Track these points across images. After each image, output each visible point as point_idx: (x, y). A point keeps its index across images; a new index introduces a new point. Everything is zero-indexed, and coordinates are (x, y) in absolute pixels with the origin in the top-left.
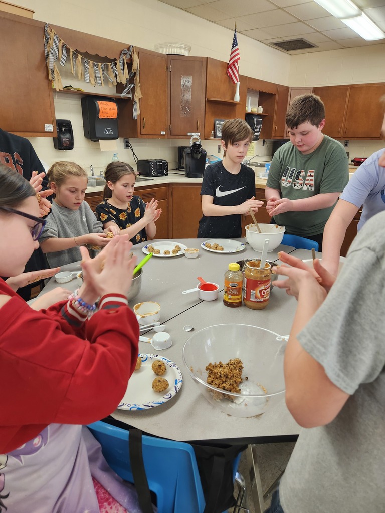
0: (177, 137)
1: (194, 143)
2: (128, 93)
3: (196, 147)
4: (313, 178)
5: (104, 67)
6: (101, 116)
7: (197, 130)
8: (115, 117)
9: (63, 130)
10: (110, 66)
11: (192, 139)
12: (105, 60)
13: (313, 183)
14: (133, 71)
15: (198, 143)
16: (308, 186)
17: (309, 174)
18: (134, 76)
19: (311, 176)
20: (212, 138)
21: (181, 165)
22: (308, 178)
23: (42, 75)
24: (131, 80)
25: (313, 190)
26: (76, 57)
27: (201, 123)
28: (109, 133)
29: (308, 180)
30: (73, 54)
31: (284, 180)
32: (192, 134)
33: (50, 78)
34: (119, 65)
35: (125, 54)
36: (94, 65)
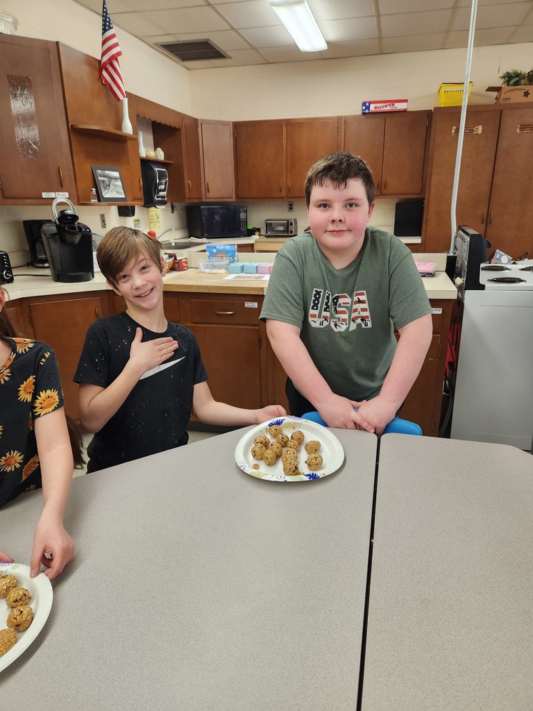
0: (20, 201)
1: (62, 212)
3: (67, 221)
4: (366, 306)
7: (61, 187)
11: (55, 203)
13: (367, 314)
15: (69, 212)
16: (359, 321)
17: (356, 299)
19: (359, 301)
20: (94, 201)
21: (36, 257)
22: (355, 307)
25: (370, 325)
27: (66, 173)
29: (356, 310)
31: (314, 316)
32: (52, 195)
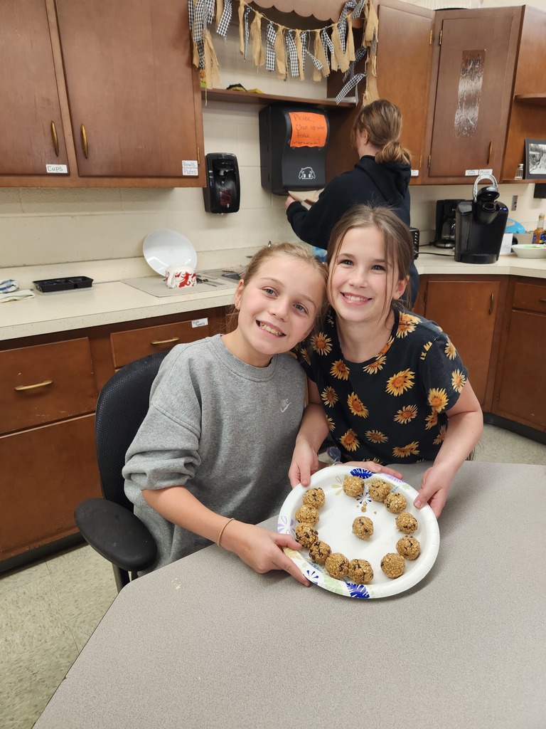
0: (443, 179)
1: (483, 190)
2: (351, 94)
3: (487, 198)
5: (307, 39)
6: (295, 143)
7: (486, 164)
8: (322, 143)
9: (222, 173)
10: (318, 36)
11: (477, 181)
12: (310, 23)
14: (364, 44)
15: (491, 189)
18: (365, 58)
20: (520, 178)
21: (440, 237)
23: (179, 58)
24: (359, 66)
26: (251, 17)
27: (497, 149)
28: (307, 176)
30: (246, 11)
32: (476, 172)
33: (196, 62)
34: (337, 33)
35: (351, 9)
36: (286, 33)
